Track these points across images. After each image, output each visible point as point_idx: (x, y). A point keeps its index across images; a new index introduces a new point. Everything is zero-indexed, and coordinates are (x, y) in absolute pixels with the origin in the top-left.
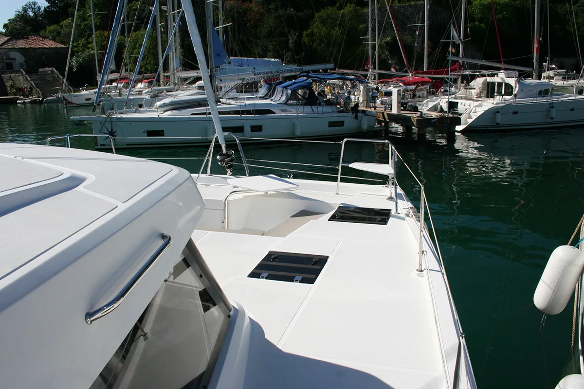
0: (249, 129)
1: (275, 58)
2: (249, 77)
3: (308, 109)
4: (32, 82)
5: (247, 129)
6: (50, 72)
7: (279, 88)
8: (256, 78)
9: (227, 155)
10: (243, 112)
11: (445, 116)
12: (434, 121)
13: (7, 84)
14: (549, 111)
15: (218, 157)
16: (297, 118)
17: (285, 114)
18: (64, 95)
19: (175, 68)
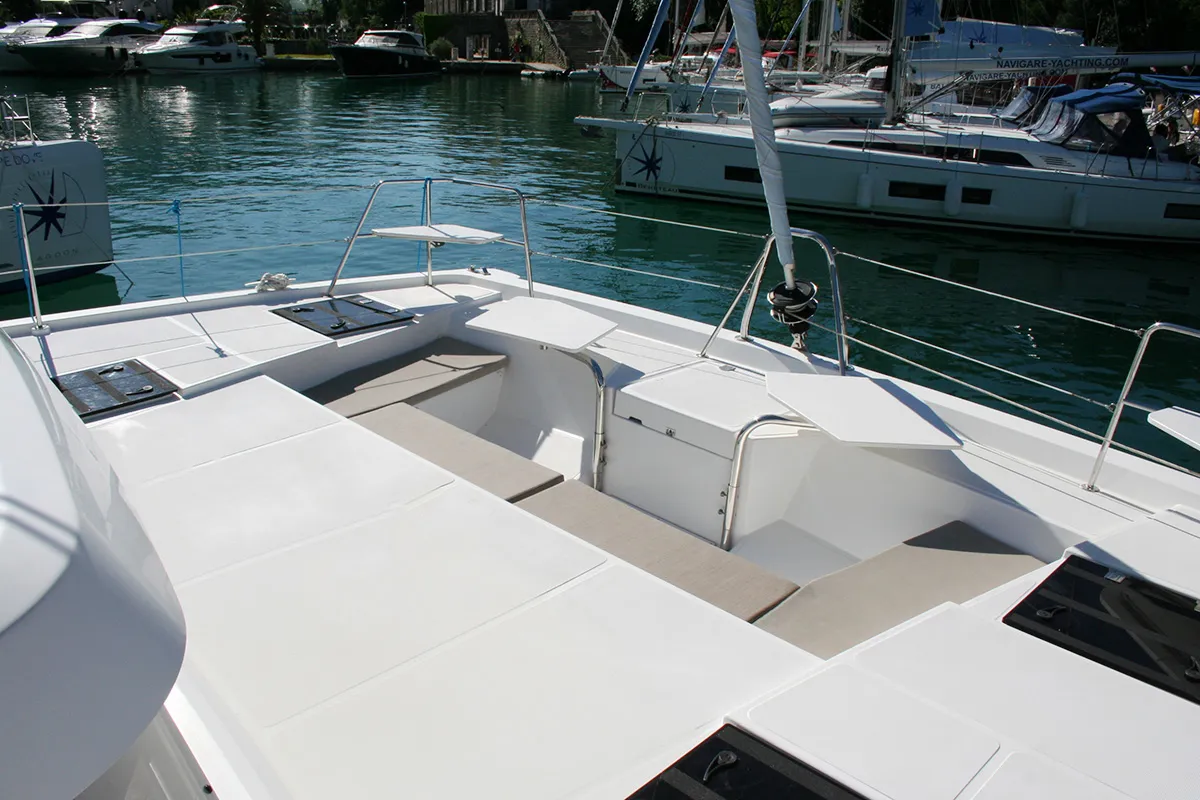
0: (959, 195)
1: (1067, 28)
2: (985, 70)
3: (1118, 164)
4: (554, 37)
5: (954, 195)
6: (590, 20)
7: (1055, 105)
8: (1005, 73)
9: (796, 295)
10: (951, 153)
13: (511, 37)
15: (770, 296)
16: (1085, 183)
17: (1053, 170)
18: (604, 67)
19: (831, 32)
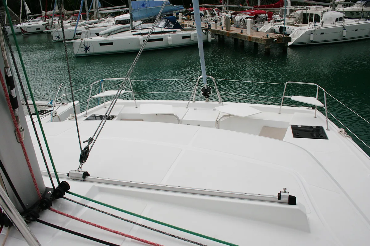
11: (282, 36)
12: (275, 40)
14: (343, 32)
